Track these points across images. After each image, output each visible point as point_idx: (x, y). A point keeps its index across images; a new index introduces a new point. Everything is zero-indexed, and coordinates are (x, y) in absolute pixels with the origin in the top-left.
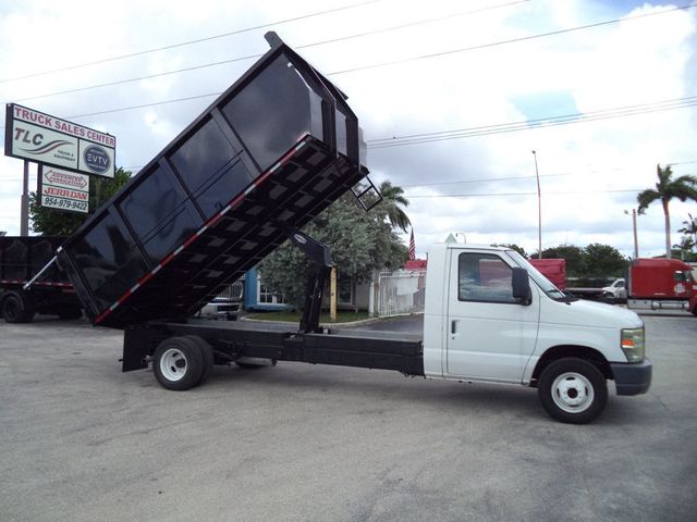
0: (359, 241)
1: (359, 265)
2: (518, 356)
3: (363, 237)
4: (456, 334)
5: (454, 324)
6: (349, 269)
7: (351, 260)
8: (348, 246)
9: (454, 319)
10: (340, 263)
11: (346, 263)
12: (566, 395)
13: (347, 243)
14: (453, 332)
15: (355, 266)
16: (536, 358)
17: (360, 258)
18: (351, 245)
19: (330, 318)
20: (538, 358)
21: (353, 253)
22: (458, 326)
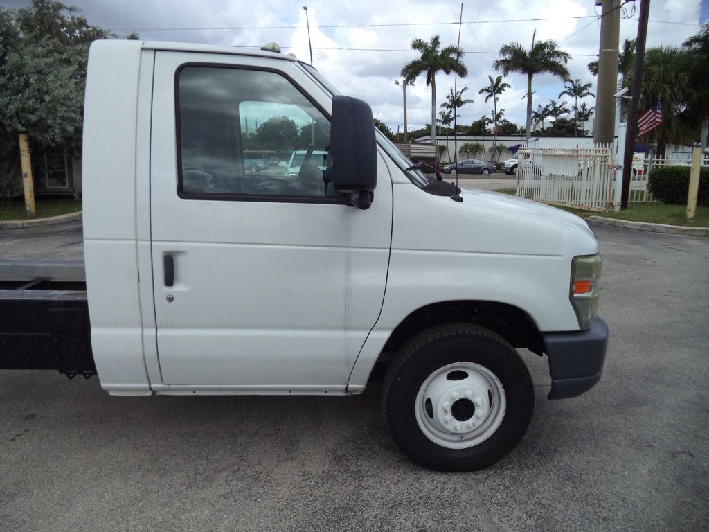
0: (61, 92)
1: (64, 131)
2: (340, 334)
3: (67, 85)
4: (178, 288)
5: (169, 262)
6: (48, 136)
7: (50, 122)
8: (42, 100)
9: (171, 247)
10: (30, 125)
11: (41, 126)
12: (449, 416)
13: (40, 95)
14: (170, 280)
15: (57, 131)
16: (382, 336)
17: (63, 118)
18: (47, 98)
19: (26, 212)
20: (386, 335)
21: (52, 111)
22: (181, 266)
